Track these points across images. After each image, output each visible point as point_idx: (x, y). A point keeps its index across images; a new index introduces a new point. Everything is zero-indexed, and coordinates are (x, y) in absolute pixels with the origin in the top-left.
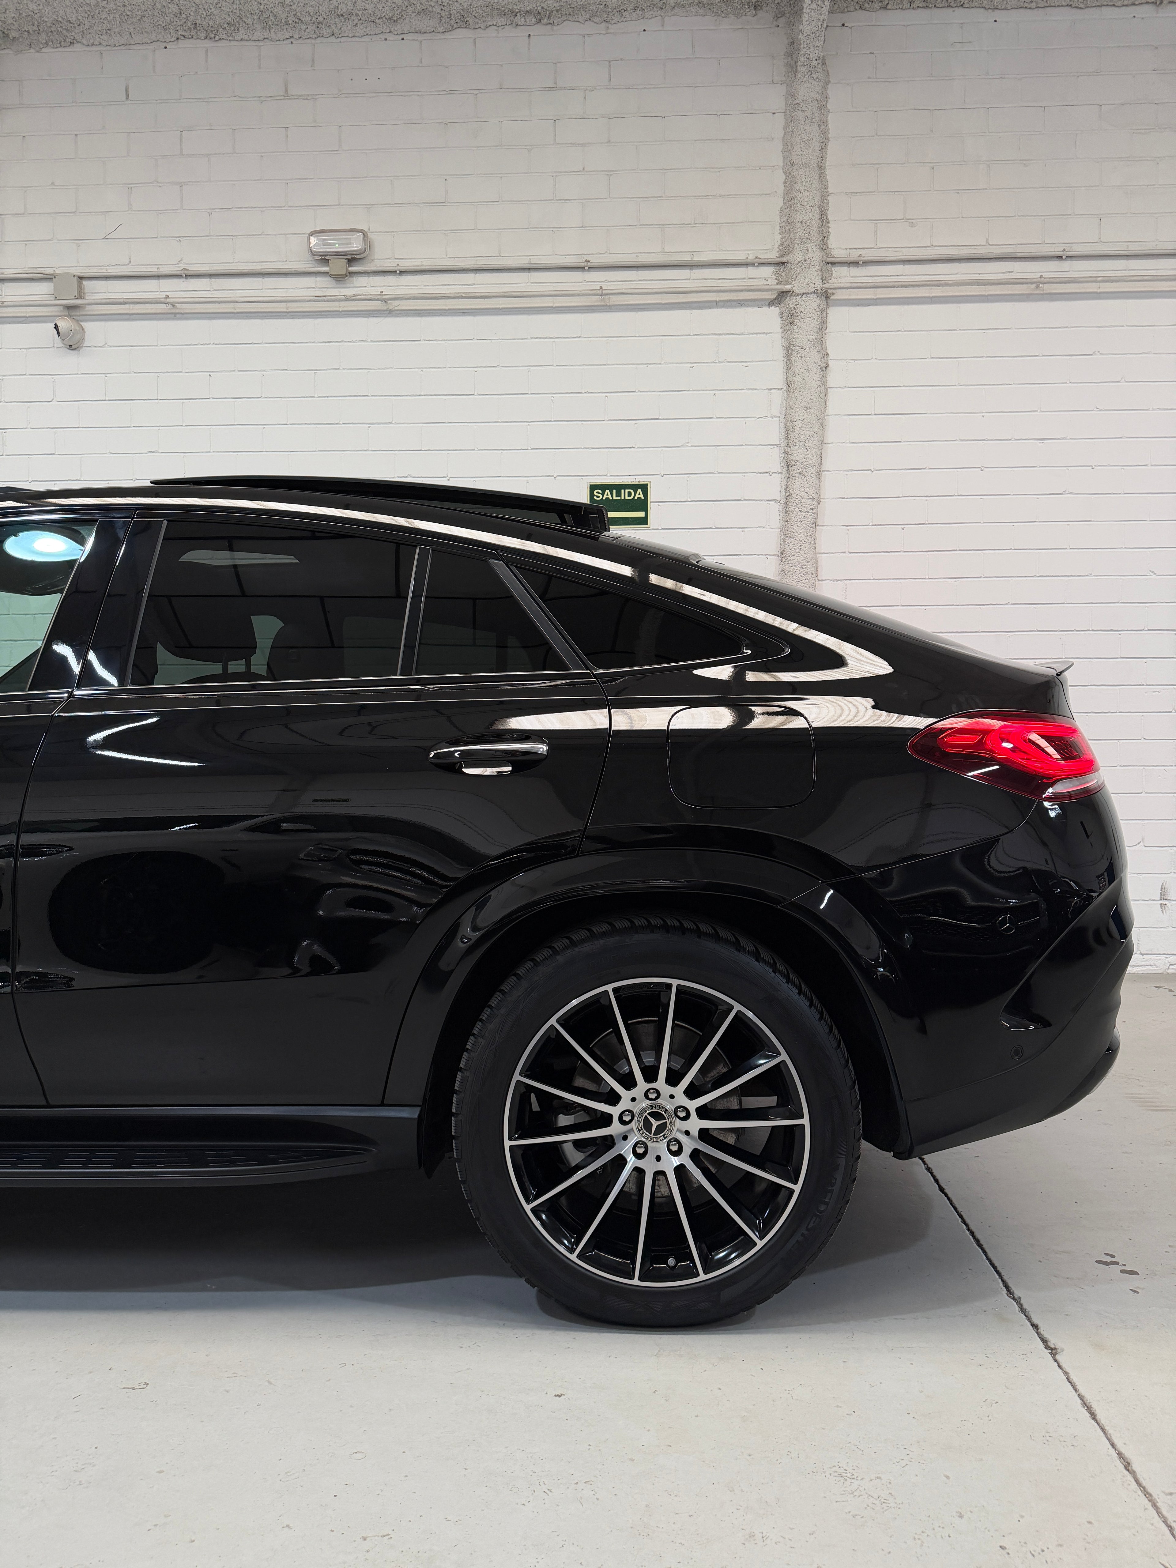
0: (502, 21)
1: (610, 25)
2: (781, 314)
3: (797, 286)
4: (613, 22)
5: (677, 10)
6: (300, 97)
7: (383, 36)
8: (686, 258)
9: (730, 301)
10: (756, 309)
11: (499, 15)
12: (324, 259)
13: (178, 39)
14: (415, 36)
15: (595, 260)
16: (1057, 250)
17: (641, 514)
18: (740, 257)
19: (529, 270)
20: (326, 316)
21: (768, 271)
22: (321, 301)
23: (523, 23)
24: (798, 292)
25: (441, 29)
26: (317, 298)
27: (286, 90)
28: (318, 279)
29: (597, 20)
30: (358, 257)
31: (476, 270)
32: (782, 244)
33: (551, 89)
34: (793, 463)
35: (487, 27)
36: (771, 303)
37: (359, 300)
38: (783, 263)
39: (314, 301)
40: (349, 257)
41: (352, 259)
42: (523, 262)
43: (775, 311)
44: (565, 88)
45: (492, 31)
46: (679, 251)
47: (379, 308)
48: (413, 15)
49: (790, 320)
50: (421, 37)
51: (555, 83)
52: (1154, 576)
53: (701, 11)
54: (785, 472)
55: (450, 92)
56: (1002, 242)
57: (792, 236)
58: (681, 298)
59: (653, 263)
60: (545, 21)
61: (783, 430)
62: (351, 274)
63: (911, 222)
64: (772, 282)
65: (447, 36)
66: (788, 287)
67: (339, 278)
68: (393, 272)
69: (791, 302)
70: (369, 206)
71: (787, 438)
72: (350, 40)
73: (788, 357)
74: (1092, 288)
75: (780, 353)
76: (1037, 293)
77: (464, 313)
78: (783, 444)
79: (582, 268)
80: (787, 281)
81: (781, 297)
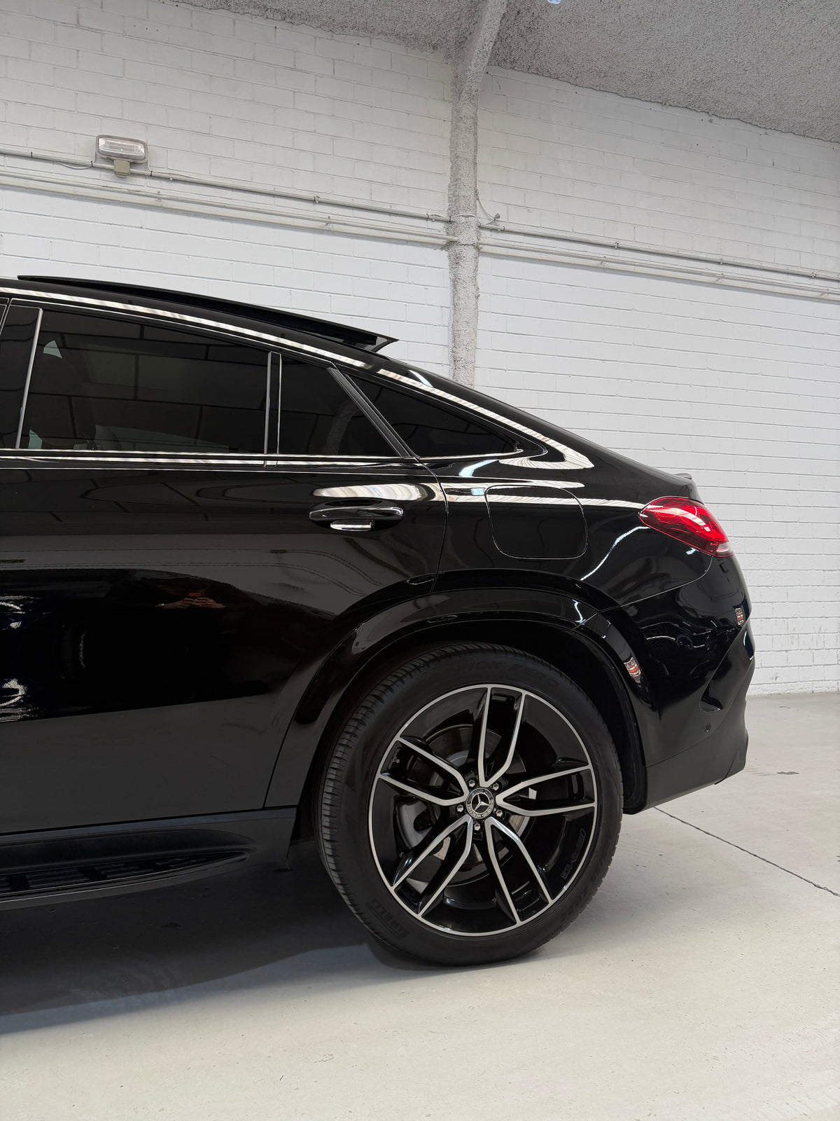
0: (257, 12)
1: (334, 35)
2: (450, 256)
3: (463, 238)
4: (337, 33)
5: (381, 36)
6: (89, 29)
8: (387, 207)
9: (416, 242)
10: (433, 250)
11: (255, 7)
12: (109, 158)
14: (188, 6)
15: (323, 197)
16: (612, 242)
18: (423, 213)
19: (274, 195)
20: (109, 203)
21: (440, 226)
22: (108, 190)
23: (272, 17)
24: (462, 243)
25: (209, 6)
26: (104, 189)
27: (78, 22)
28: (103, 173)
29: (326, 28)
30: (139, 162)
31: (233, 189)
32: (449, 209)
33: (292, 69)
34: (458, 359)
35: (244, 13)
36: (443, 247)
37: (140, 195)
38: (451, 222)
39: (101, 190)
40: (132, 161)
41: (134, 163)
42: (270, 189)
43: (444, 253)
44: (301, 71)
45: (248, 17)
47: (154, 204)
49: (456, 261)
50: (191, 8)
51: (295, 66)
53: (398, 41)
54: (452, 365)
55: (214, 54)
56: (582, 232)
57: (457, 204)
58: (383, 234)
59: (362, 206)
60: (288, 20)
61: (451, 336)
62: (133, 174)
63: (528, 209)
64: (443, 233)
65: (213, 12)
66: (456, 238)
67: (122, 176)
68: (167, 179)
69: (458, 249)
70: (147, 125)
71: (454, 341)
73: (455, 286)
74: (631, 268)
75: (448, 283)
76: (601, 267)
77: (223, 218)
78: (451, 345)
79: (314, 201)
80: (454, 234)
81: (449, 245)
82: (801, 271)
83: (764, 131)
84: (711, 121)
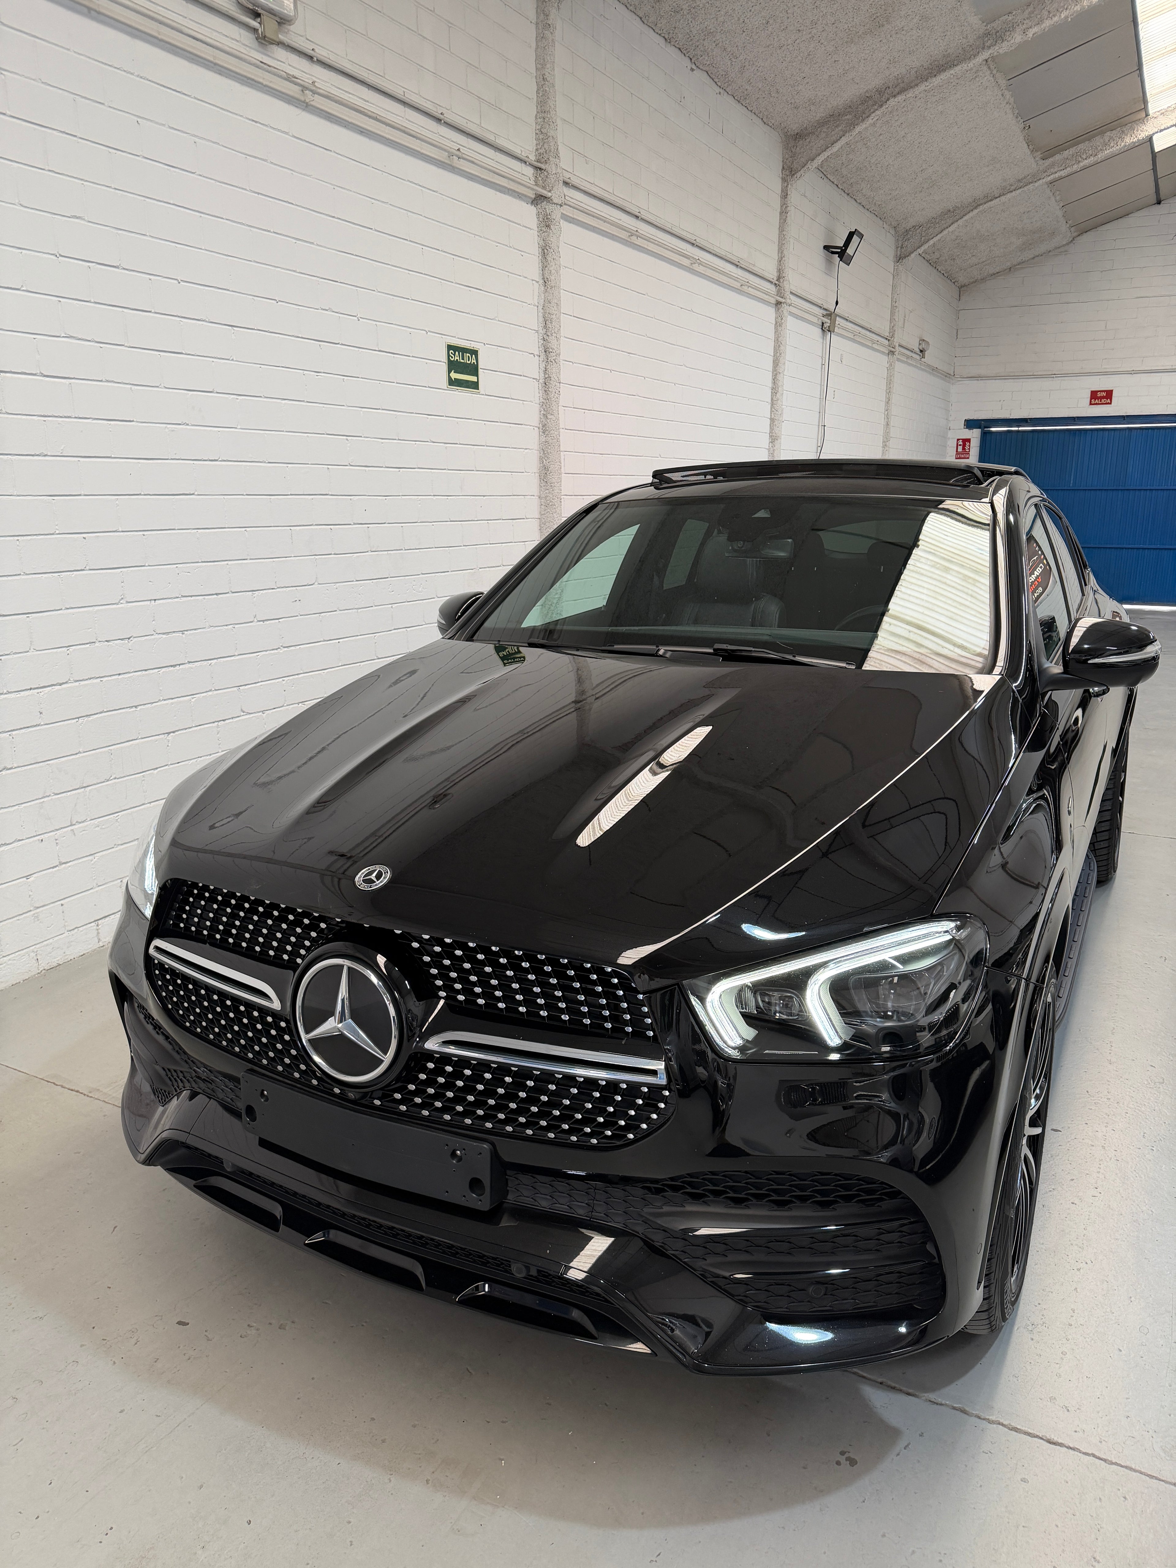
2: (538, 214)
3: (552, 195)
8: (490, 138)
9: (514, 191)
10: (523, 203)
12: (259, 12)
15: (446, 115)
16: (636, 211)
17: (474, 379)
18: (519, 152)
19: (402, 102)
21: (529, 171)
24: (555, 201)
28: (243, 32)
30: (284, 22)
31: (368, 86)
32: (537, 150)
34: (551, 350)
36: (532, 202)
38: (540, 169)
39: (258, 67)
40: (279, 20)
41: (281, 23)
42: (398, 92)
43: (532, 210)
47: (296, 95)
49: (546, 223)
54: (544, 356)
57: (546, 146)
61: (541, 319)
62: (276, 42)
63: (586, 159)
64: (531, 181)
66: (546, 193)
67: (264, 42)
68: (310, 58)
69: (549, 208)
71: (545, 327)
73: (544, 255)
74: (645, 244)
75: (536, 250)
76: (630, 240)
77: (362, 131)
78: (542, 331)
79: (438, 120)
80: (544, 188)
81: (538, 199)
82: (733, 258)
83: (718, 90)
84: (692, 70)
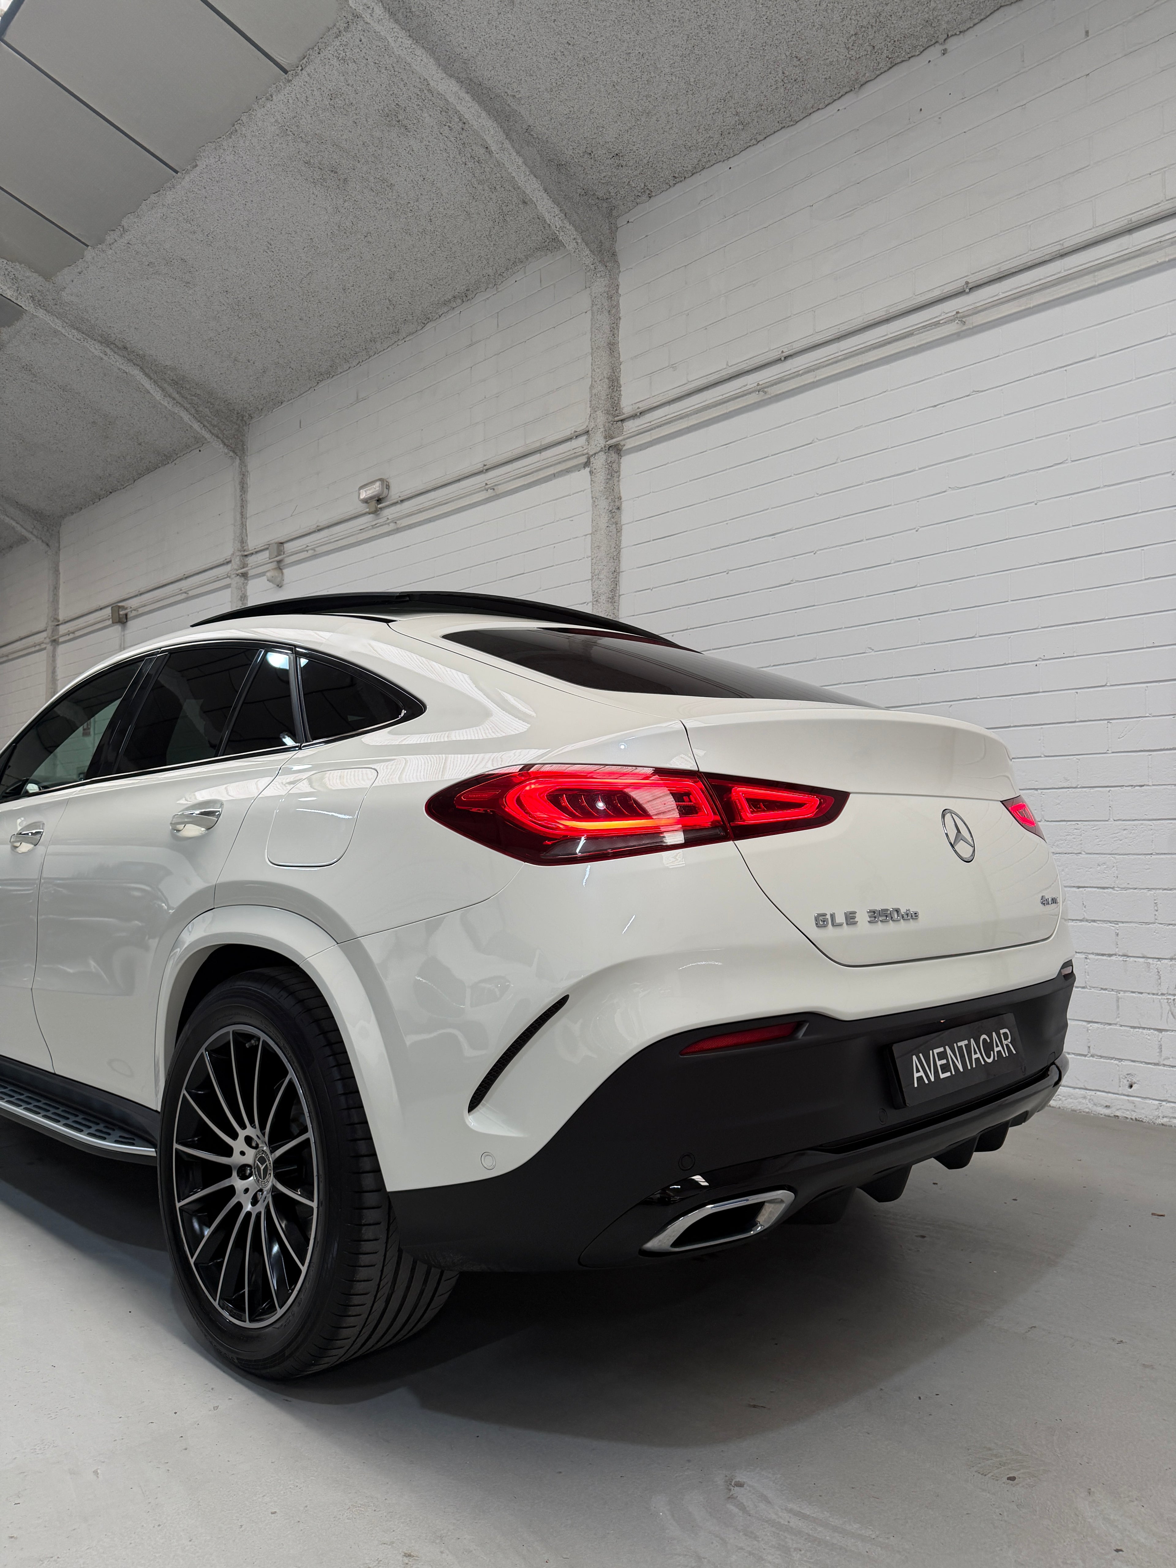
0: (445, 309)
1: (498, 287)
2: (590, 472)
4: (499, 283)
6: (363, 399)
7: (396, 344)
9: (561, 471)
10: (579, 472)
12: (367, 503)
13: (318, 383)
14: (410, 337)
15: (489, 463)
16: (779, 353)
18: (565, 434)
21: (584, 440)
23: (456, 305)
25: (419, 328)
26: (361, 531)
27: (357, 397)
28: (365, 517)
29: (492, 286)
33: (470, 345)
35: (439, 317)
36: (583, 466)
38: (589, 431)
40: (378, 498)
41: (381, 499)
44: (476, 342)
45: (443, 319)
46: (534, 440)
47: (392, 528)
48: (403, 325)
50: (412, 337)
51: (472, 341)
52: (873, 653)
55: (424, 369)
59: (519, 455)
60: (467, 299)
62: (379, 509)
63: (673, 367)
65: (424, 330)
67: (376, 513)
68: (398, 503)
70: (387, 461)
72: (383, 352)
74: (809, 378)
79: (482, 472)
